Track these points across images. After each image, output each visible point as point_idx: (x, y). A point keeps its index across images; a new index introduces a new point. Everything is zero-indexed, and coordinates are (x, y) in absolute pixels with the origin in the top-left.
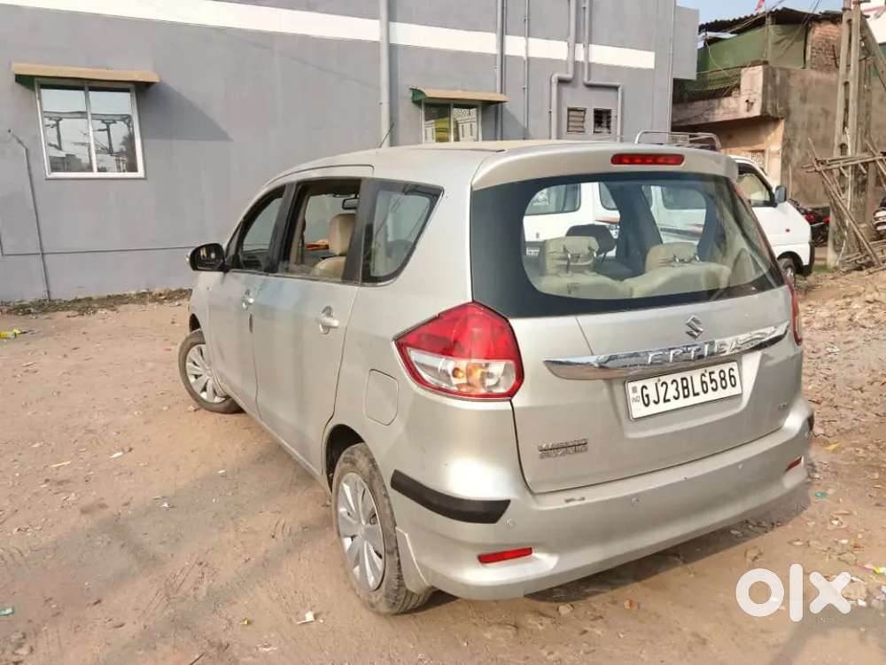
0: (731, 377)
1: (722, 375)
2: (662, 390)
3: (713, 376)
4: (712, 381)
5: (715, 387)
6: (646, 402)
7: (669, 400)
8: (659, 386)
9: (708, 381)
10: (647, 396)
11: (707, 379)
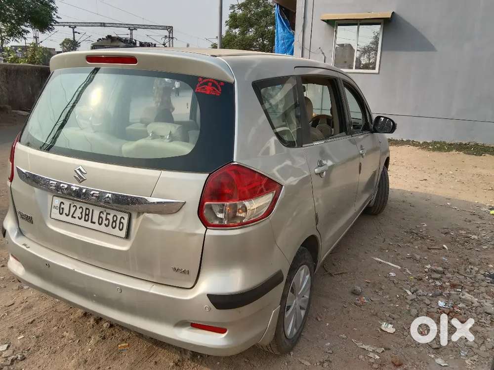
0: (120, 223)
1: (115, 219)
2: (73, 209)
3: (109, 217)
4: (107, 219)
5: (107, 224)
6: (61, 212)
7: (75, 218)
8: (72, 206)
9: (104, 219)
10: (63, 209)
11: (104, 216)
